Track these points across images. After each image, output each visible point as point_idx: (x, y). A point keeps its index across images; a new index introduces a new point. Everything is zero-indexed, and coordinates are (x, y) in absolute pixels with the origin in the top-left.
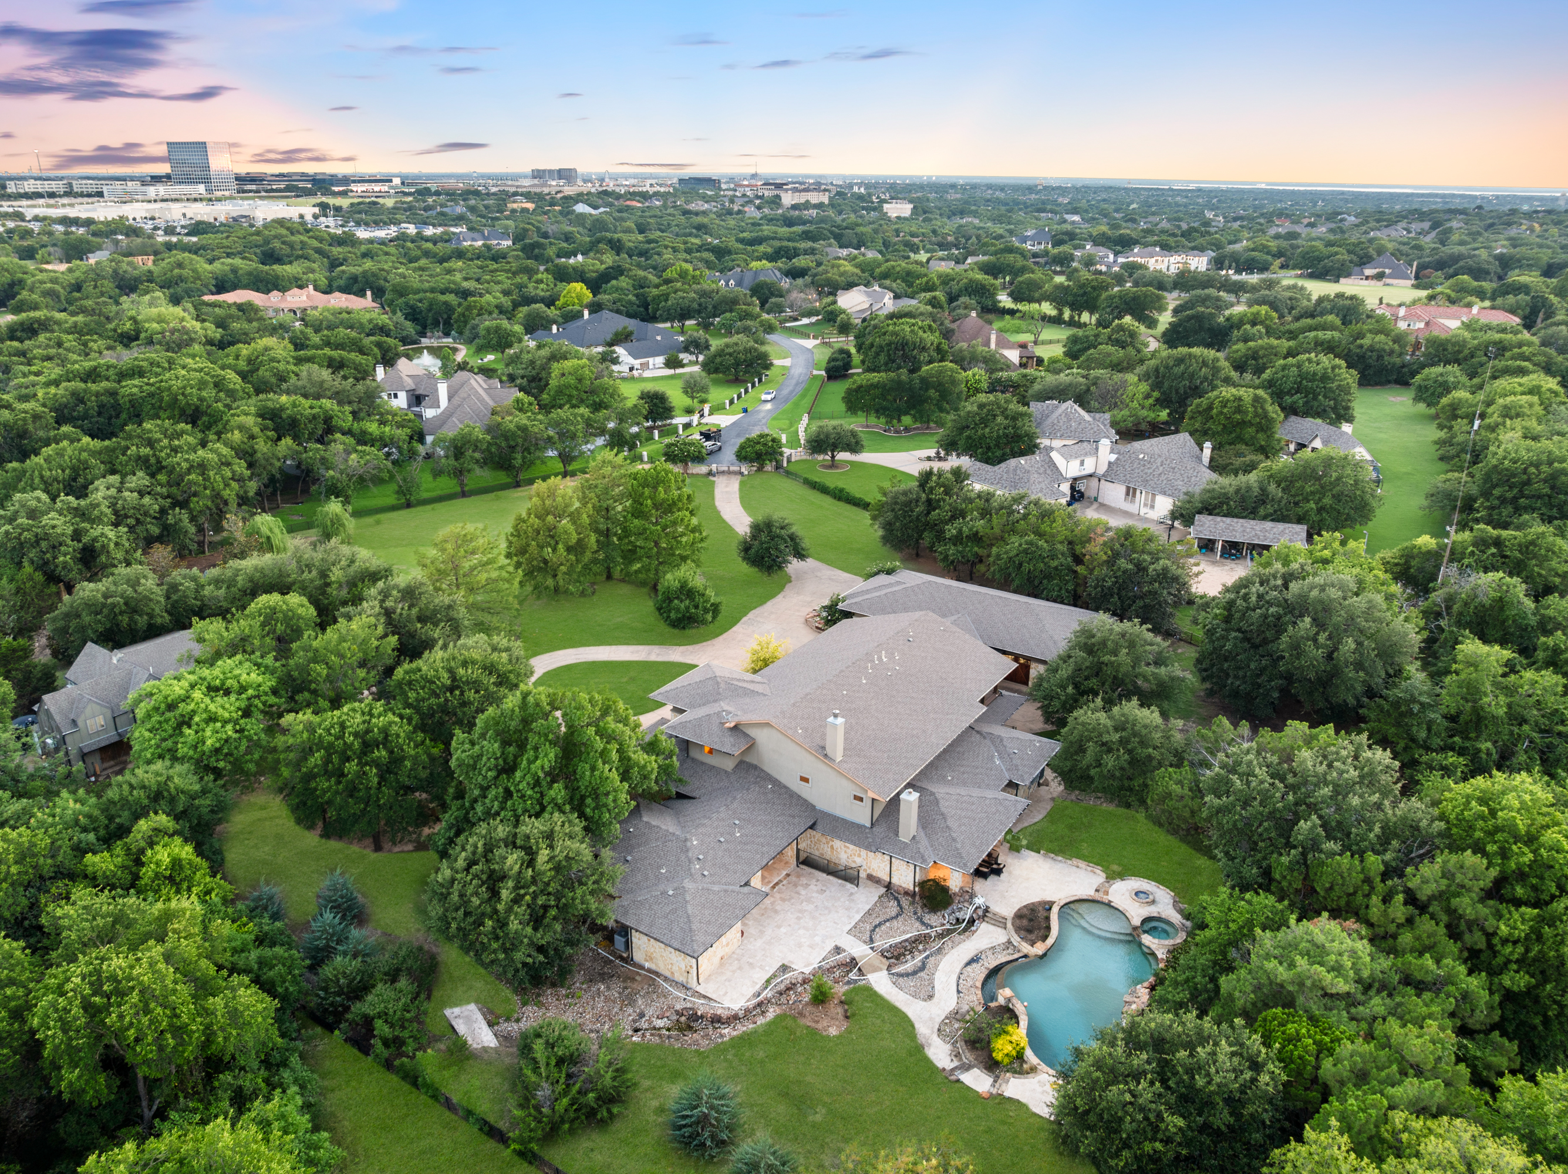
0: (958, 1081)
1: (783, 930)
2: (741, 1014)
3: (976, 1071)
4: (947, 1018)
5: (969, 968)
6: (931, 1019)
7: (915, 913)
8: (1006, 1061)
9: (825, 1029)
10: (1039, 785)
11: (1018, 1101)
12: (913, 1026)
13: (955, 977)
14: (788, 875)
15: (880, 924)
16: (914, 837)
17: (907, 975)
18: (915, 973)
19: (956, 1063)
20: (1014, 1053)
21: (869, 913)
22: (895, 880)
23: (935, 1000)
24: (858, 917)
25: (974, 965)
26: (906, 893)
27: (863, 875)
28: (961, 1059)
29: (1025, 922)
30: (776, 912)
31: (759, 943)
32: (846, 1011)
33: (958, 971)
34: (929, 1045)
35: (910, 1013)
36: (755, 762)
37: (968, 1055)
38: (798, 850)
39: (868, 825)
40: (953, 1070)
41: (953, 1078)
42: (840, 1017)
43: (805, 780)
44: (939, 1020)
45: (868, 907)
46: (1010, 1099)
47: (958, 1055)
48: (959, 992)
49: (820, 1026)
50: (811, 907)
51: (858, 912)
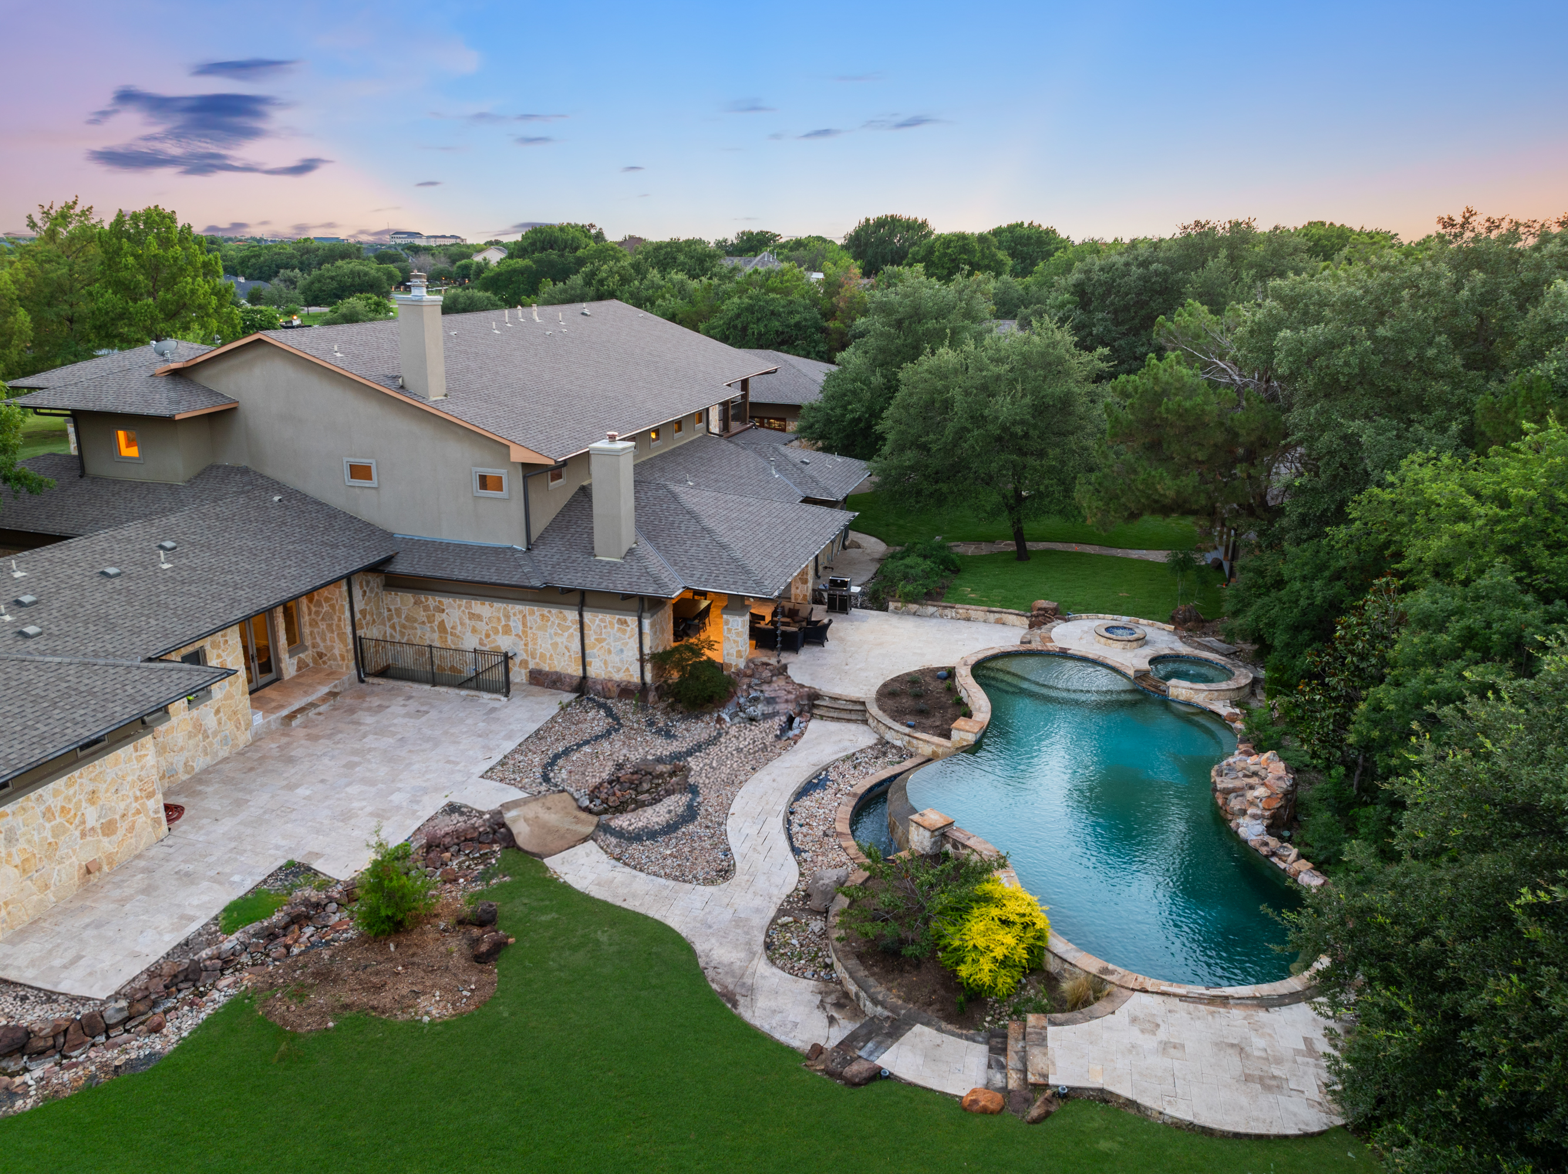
0: (877, 1075)
1: (303, 791)
2: (113, 1013)
3: (922, 1034)
4: (781, 912)
5: (806, 802)
6: (738, 922)
7: (651, 723)
8: (1005, 981)
9: (403, 1004)
10: (844, 547)
11: (1103, 1097)
12: (687, 949)
13: (777, 824)
14: (333, 695)
15: (567, 752)
16: (631, 552)
17: (652, 835)
18: (670, 829)
19: (845, 1028)
20: (1021, 954)
21: (538, 735)
22: (597, 670)
23: (740, 876)
24: (509, 746)
25: (818, 794)
26: (625, 691)
27: (519, 675)
28: (857, 1012)
29: (907, 702)
30: (291, 760)
31: (227, 825)
32: (476, 942)
33: (782, 808)
34: (751, 991)
35: (675, 921)
36: (244, 463)
37: (880, 991)
38: (358, 642)
39: (520, 546)
40: (847, 1044)
41: (855, 1069)
42: (457, 960)
43: (360, 472)
44: (761, 921)
45: (535, 727)
46: (1069, 1095)
47: (844, 1002)
48: (796, 851)
49: (385, 999)
50: (388, 741)
51: (509, 737)
